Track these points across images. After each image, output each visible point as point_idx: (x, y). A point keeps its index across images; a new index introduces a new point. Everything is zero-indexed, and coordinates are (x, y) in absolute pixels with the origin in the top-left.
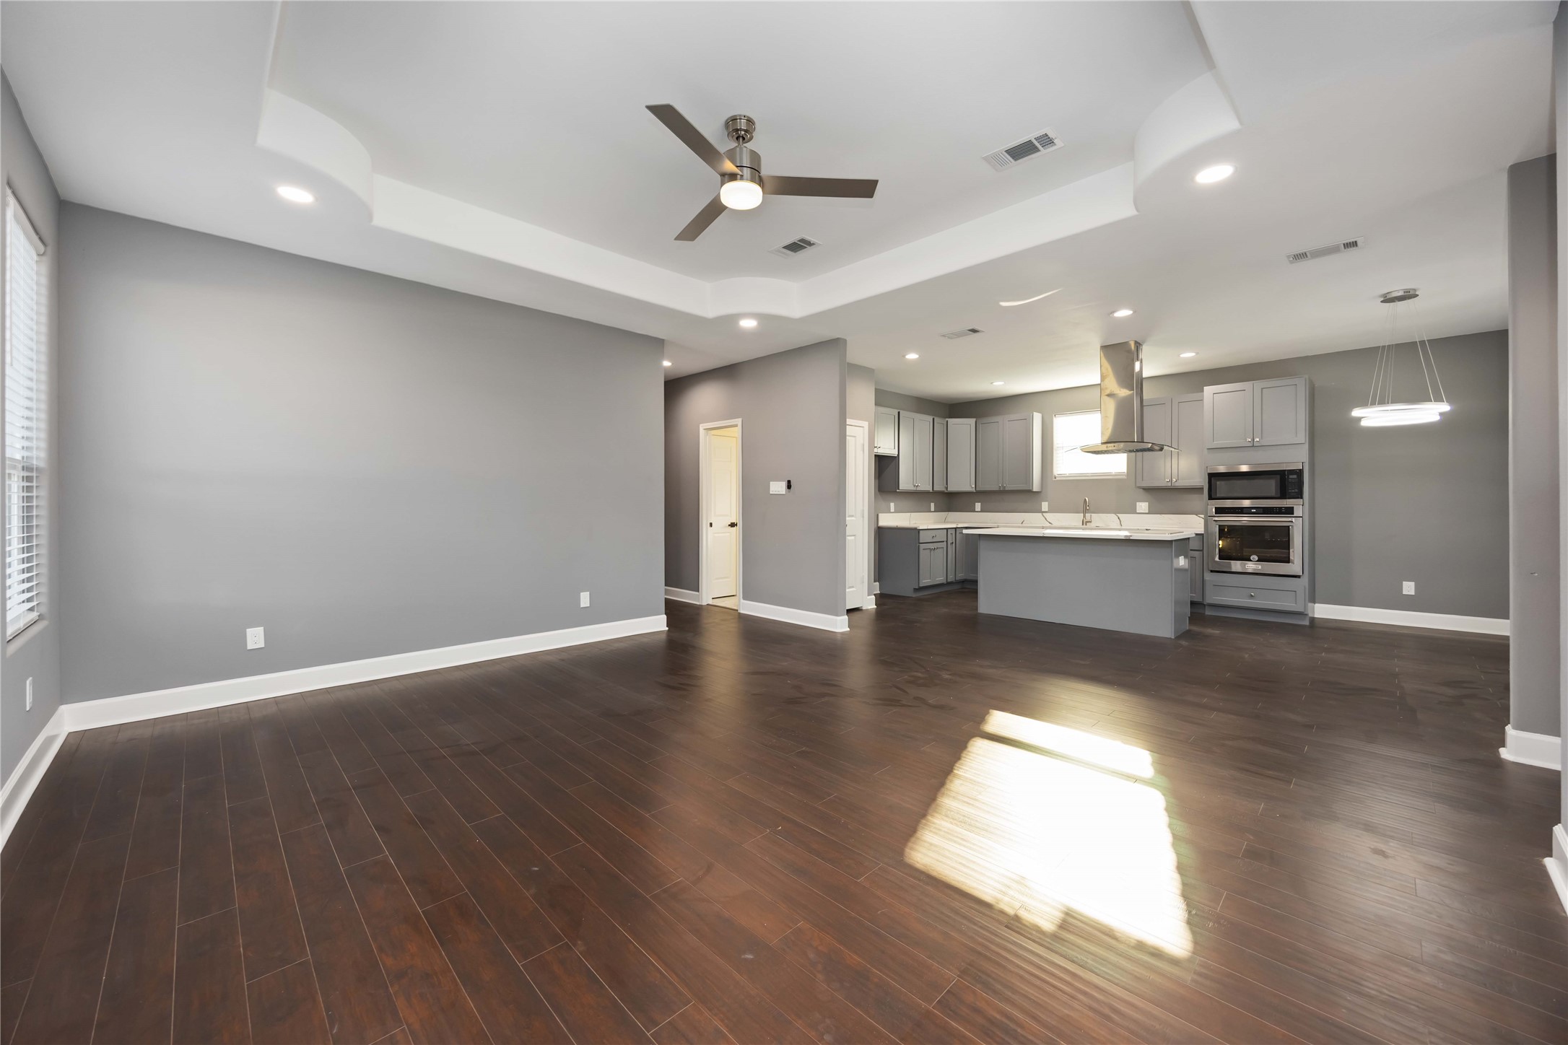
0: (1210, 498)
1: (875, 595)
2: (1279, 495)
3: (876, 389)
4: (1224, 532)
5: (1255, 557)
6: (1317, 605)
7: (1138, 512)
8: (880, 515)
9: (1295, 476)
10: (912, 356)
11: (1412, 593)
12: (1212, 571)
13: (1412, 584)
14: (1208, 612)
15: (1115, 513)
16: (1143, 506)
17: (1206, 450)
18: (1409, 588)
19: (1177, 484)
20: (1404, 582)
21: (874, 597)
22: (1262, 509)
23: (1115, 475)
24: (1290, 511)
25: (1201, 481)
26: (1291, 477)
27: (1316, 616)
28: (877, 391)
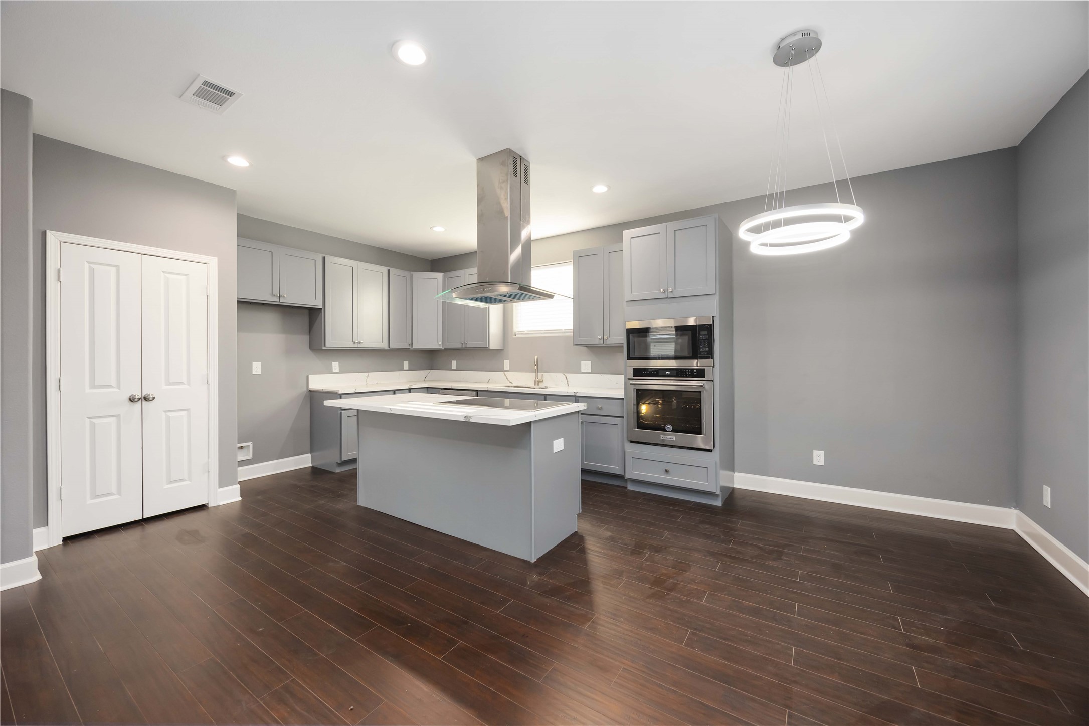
0: (629, 358)
1: (239, 483)
2: (691, 355)
3: (237, 213)
4: (642, 395)
5: (669, 427)
6: (736, 474)
7: (582, 371)
8: (311, 376)
9: (705, 333)
10: (238, 161)
11: (822, 463)
12: (632, 442)
13: (822, 453)
14: (630, 487)
15: (564, 373)
16: (586, 365)
17: (625, 303)
18: (819, 458)
19: (608, 342)
20: (815, 451)
21: (238, 486)
22: (675, 371)
23: (565, 333)
24: (700, 373)
25: (622, 339)
26: (703, 333)
27: (736, 486)
28: (240, 217)
